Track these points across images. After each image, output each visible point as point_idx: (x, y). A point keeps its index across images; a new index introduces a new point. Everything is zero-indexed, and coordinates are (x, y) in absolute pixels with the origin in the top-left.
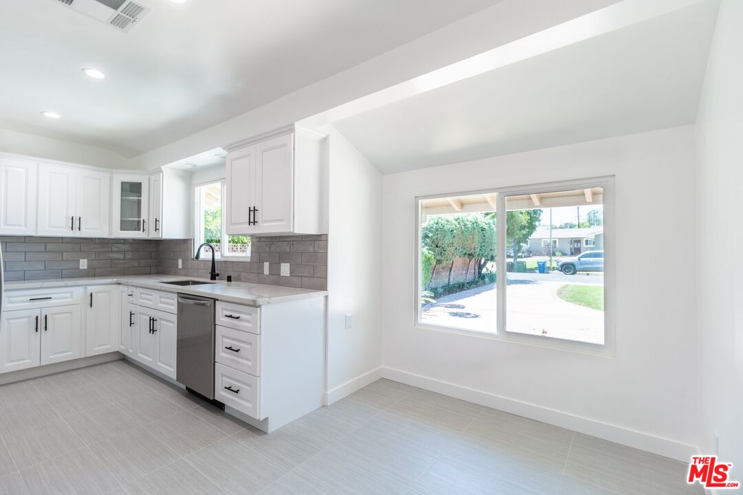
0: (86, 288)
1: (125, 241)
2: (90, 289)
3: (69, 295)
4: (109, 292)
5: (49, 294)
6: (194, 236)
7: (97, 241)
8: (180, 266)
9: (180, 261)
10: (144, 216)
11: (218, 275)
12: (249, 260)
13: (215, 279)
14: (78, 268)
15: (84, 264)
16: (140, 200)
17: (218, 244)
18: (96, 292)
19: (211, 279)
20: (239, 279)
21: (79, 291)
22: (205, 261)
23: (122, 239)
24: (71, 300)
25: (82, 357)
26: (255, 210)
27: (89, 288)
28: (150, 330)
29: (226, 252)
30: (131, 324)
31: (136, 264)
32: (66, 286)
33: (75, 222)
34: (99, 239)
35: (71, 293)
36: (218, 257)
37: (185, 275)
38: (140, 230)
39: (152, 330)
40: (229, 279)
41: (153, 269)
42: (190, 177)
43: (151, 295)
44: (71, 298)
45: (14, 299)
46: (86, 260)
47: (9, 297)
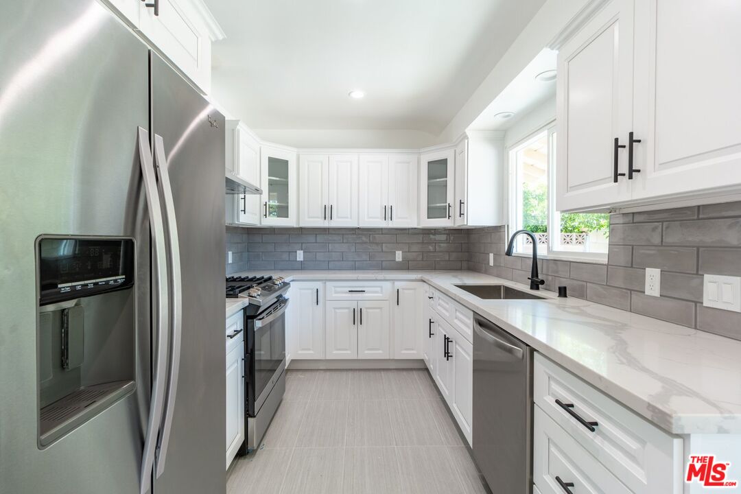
0: (394, 283)
1: (435, 231)
2: (398, 285)
3: (379, 289)
4: (415, 289)
5: (364, 287)
6: (508, 221)
7: (411, 231)
8: (491, 263)
9: (491, 256)
10: (450, 200)
11: (542, 282)
12: (605, 260)
13: (538, 288)
14: (395, 261)
15: (399, 256)
16: (446, 181)
17: (545, 234)
18: (403, 289)
19: (532, 288)
20: (581, 294)
21: (387, 285)
22: (522, 258)
23: (432, 229)
24: (381, 295)
25: (392, 358)
26: (632, 141)
27: (396, 283)
28: (445, 353)
29: (555, 246)
30: (430, 334)
31: (447, 258)
32: (376, 280)
33: (388, 212)
34: (412, 229)
35: (381, 287)
36: (542, 251)
37: (499, 276)
38: (445, 217)
39: (447, 355)
40: (563, 292)
41: (465, 264)
42: (502, 138)
43: (448, 304)
44: (382, 292)
45: (338, 289)
46: (401, 252)
47: (335, 287)
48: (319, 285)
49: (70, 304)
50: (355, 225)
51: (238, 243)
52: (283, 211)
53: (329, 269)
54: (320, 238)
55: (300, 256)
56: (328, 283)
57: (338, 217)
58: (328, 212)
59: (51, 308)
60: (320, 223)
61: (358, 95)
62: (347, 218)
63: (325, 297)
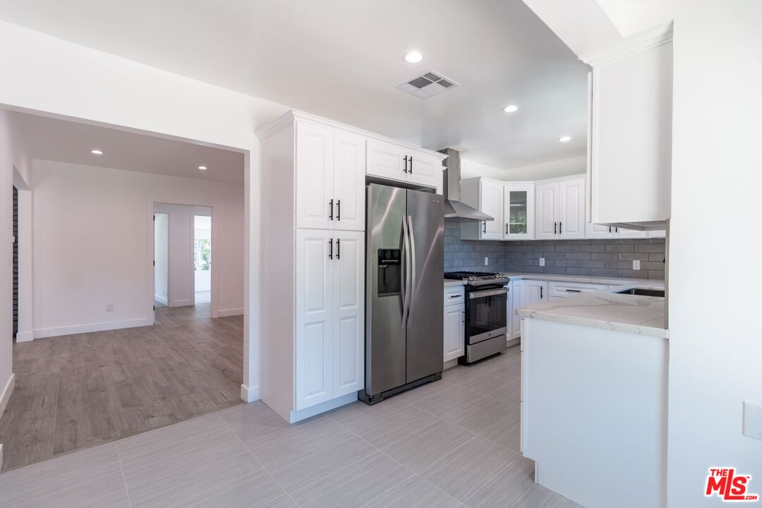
14: (631, 269)
15: (636, 265)
34: (652, 239)
45: (559, 288)
46: (638, 261)
47: (556, 286)
48: (543, 284)
49: (385, 266)
50: (582, 237)
51: (493, 252)
52: (522, 228)
53: (566, 274)
54: (558, 248)
55: (542, 262)
56: (550, 283)
57: (567, 232)
58: (558, 227)
59: (381, 266)
60: (551, 236)
61: (565, 139)
62: (575, 231)
63: (548, 293)
